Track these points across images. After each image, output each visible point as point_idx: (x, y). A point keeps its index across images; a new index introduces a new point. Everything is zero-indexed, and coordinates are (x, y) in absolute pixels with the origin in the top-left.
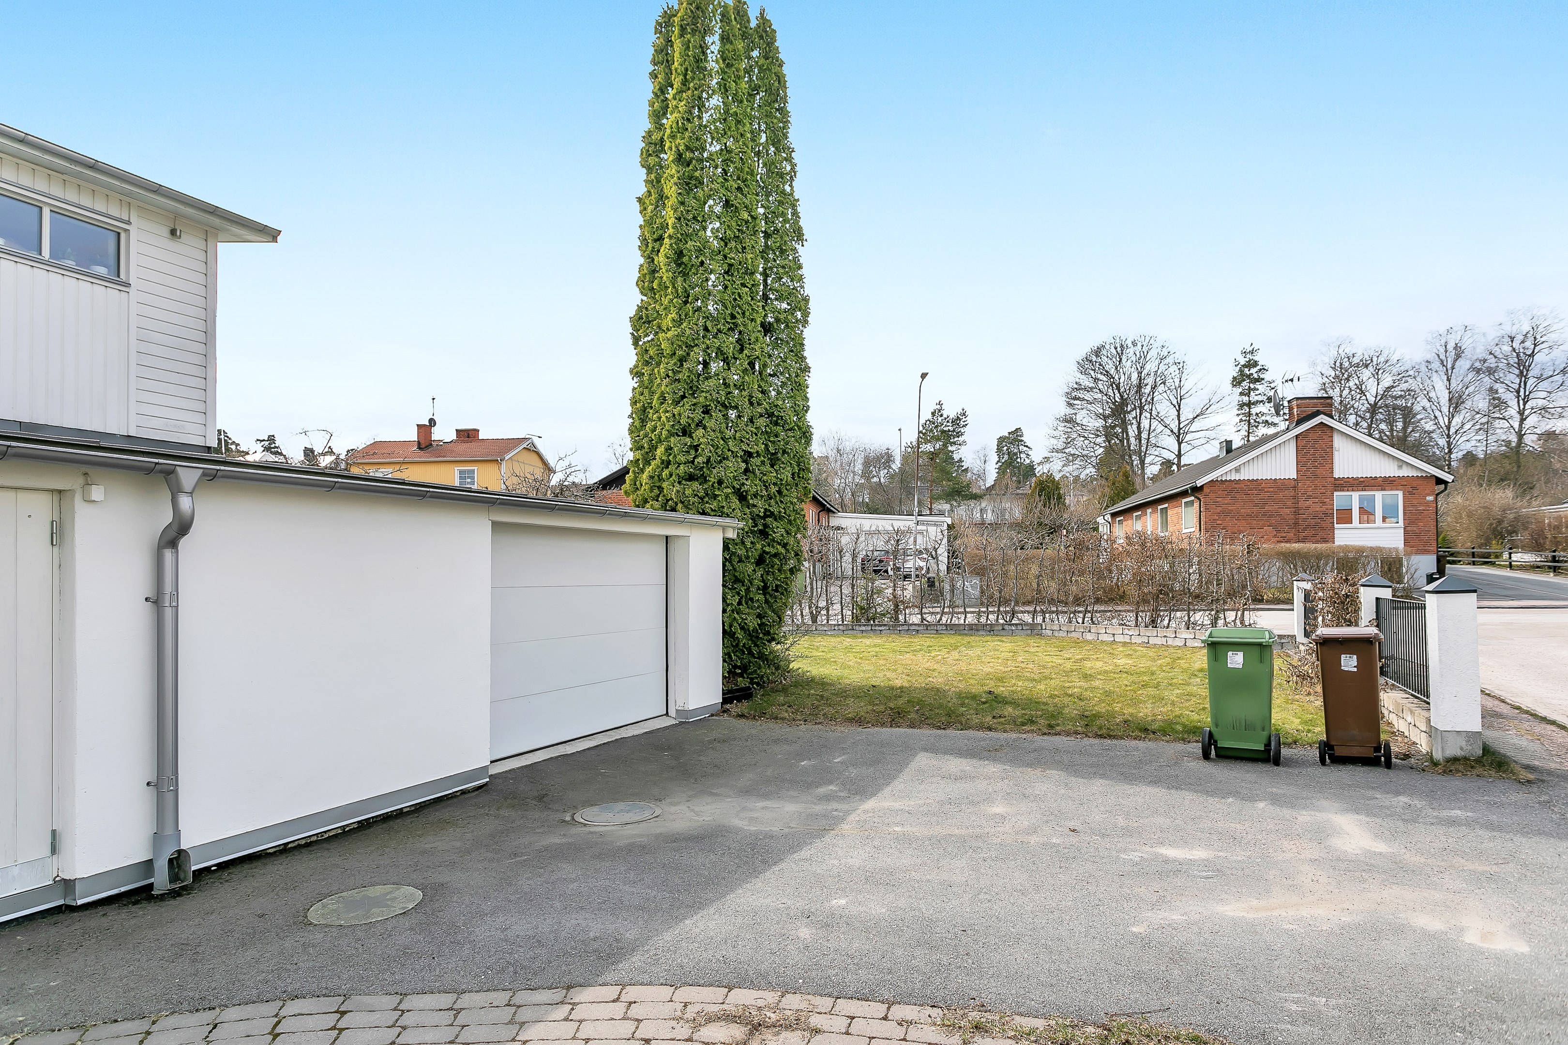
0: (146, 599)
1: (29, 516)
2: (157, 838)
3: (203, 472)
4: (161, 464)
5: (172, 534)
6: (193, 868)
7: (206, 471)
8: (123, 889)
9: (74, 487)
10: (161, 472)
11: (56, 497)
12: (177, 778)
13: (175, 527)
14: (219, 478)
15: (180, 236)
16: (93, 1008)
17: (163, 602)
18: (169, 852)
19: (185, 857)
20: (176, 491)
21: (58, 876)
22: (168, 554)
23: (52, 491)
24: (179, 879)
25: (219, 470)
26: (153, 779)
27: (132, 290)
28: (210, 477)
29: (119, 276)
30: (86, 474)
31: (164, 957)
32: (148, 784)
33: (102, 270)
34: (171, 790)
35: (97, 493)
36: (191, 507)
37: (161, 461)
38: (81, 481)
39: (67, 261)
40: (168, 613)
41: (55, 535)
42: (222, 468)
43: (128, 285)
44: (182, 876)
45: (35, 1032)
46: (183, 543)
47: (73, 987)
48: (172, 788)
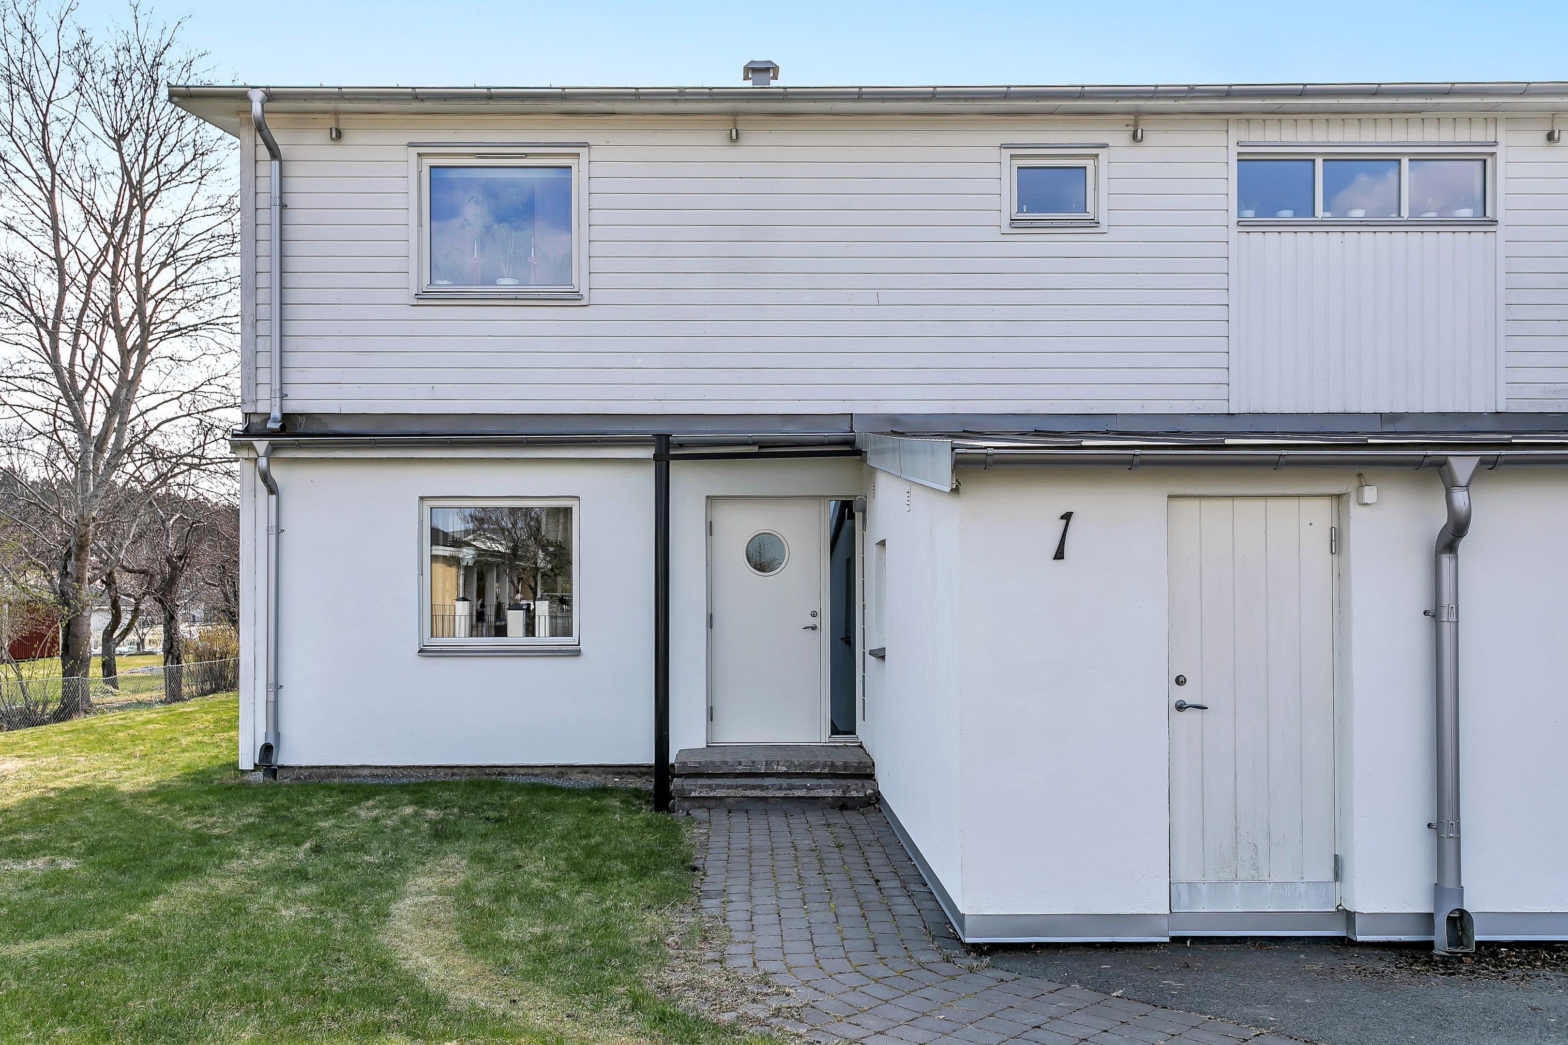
0: (1425, 613)
1: (1311, 524)
2: (1438, 891)
3: (1480, 460)
4: (1430, 456)
5: (1449, 537)
6: (1477, 938)
7: (1484, 458)
8: (1404, 938)
9: (1349, 490)
10: (1432, 464)
11: (1335, 502)
12: (1458, 824)
13: (1451, 529)
14: (1501, 464)
15: (1559, 138)
16: (1329, 1032)
17: (1441, 617)
18: (1448, 908)
19: (1469, 920)
20: (1450, 485)
21: (1341, 905)
22: (1446, 559)
23: (1331, 496)
24: (1462, 944)
25: (1500, 455)
26: (1434, 822)
27: (1499, 228)
28: (1489, 466)
29: (1485, 215)
30: (1360, 475)
31: (1412, 1013)
32: (1429, 825)
33: (1465, 213)
34: (1451, 837)
35: (1370, 494)
36: (1467, 502)
37: (1429, 453)
38: (1355, 483)
39: (1428, 215)
40: (1447, 629)
41: (1333, 543)
42: (1503, 452)
43: (1494, 222)
44: (1465, 942)
45: (1277, 1033)
46: (1463, 545)
47: (1322, 1010)
48: (1451, 835)
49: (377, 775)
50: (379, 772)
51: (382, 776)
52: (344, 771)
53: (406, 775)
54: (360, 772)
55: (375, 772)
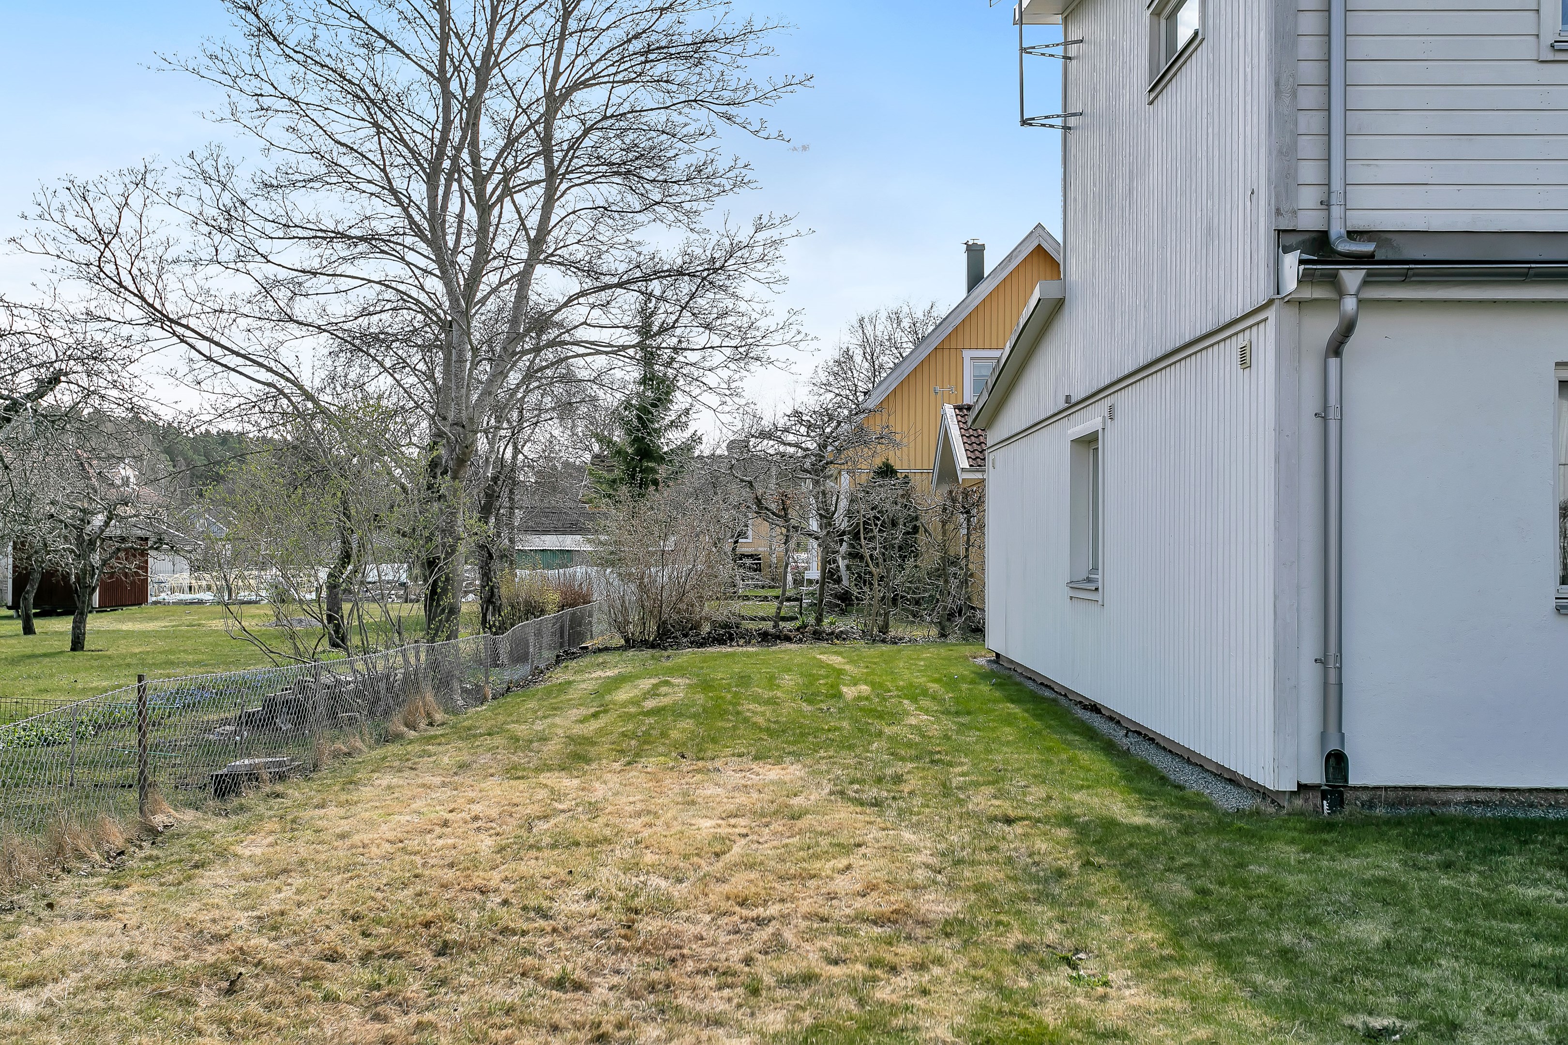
49: (1477, 802)
50: (1480, 796)
51: (1485, 804)
52: (1424, 795)
53: (1522, 803)
54: (1450, 796)
55: (1474, 796)
